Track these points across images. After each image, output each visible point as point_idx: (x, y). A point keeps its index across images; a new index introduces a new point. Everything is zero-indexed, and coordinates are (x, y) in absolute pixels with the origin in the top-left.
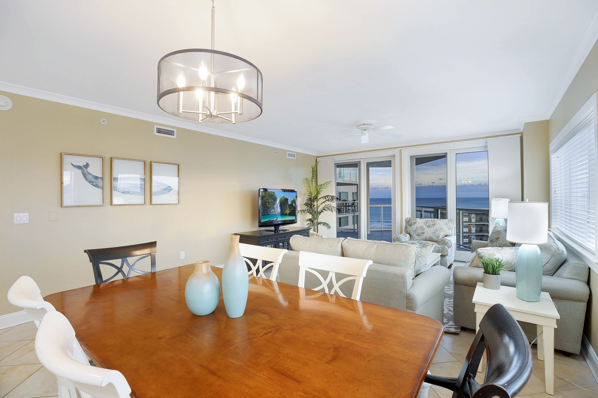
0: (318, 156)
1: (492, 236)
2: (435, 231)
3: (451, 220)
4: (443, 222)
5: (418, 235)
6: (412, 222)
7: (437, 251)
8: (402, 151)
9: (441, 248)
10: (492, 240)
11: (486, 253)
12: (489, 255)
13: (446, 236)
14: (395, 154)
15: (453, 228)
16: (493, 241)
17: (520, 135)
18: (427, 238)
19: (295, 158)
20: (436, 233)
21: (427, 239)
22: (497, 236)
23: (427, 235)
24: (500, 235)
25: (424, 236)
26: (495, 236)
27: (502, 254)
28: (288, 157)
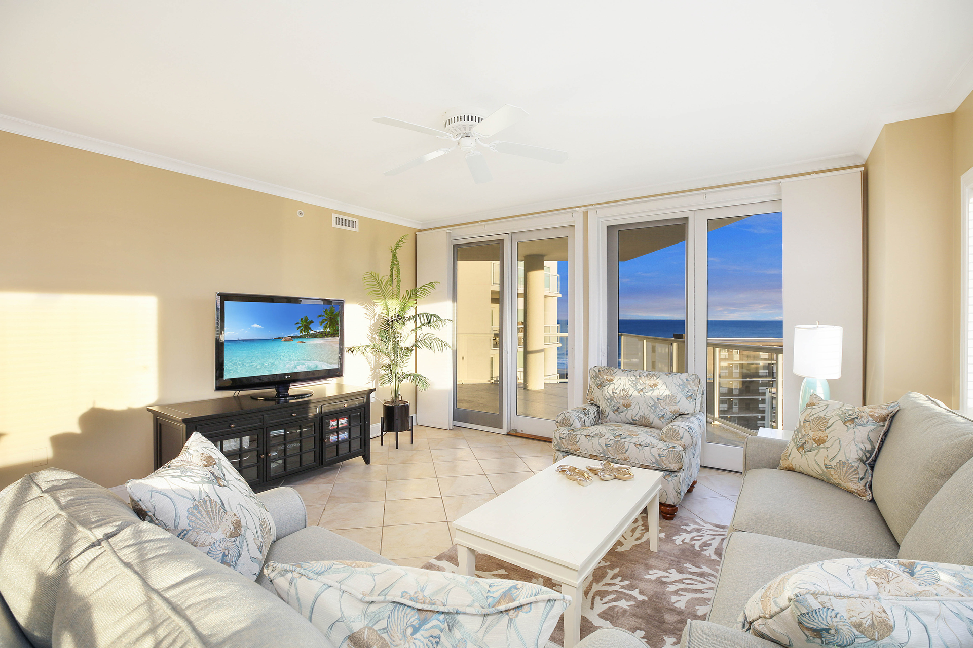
0: (420, 228)
1: (804, 433)
2: (655, 403)
3: (694, 376)
4: (675, 381)
5: (617, 410)
6: (605, 377)
7: (655, 457)
8: (590, 214)
9: (665, 452)
10: (802, 442)
11: (846, 615)
12: (858, 626)
13: (680, 415)
14: (574, 221)
15: (699, 396)
16: (808, 447)
17: (862, 169)
18: (637, 418)
19: (357, 230)
20: (659, 407)
21: (637, 422)
22: (819, 435)
23: (636, 410)
24: (827, 431)
25: (630, 412)
26: (811, 434)
27: (926, 619)
28: (334, 225)
